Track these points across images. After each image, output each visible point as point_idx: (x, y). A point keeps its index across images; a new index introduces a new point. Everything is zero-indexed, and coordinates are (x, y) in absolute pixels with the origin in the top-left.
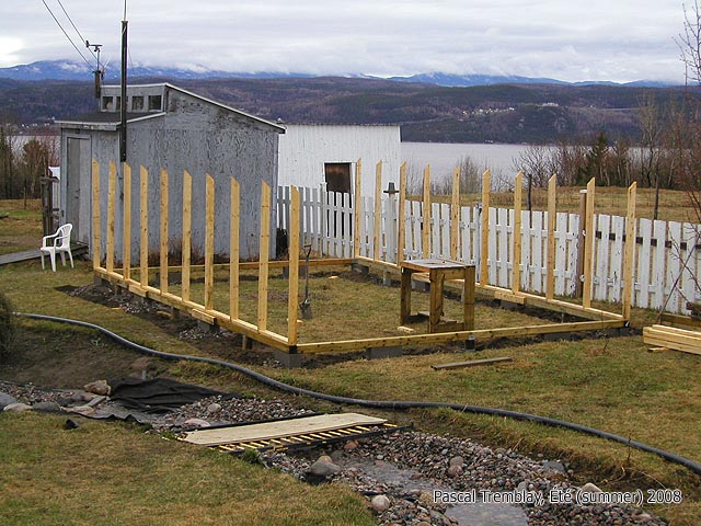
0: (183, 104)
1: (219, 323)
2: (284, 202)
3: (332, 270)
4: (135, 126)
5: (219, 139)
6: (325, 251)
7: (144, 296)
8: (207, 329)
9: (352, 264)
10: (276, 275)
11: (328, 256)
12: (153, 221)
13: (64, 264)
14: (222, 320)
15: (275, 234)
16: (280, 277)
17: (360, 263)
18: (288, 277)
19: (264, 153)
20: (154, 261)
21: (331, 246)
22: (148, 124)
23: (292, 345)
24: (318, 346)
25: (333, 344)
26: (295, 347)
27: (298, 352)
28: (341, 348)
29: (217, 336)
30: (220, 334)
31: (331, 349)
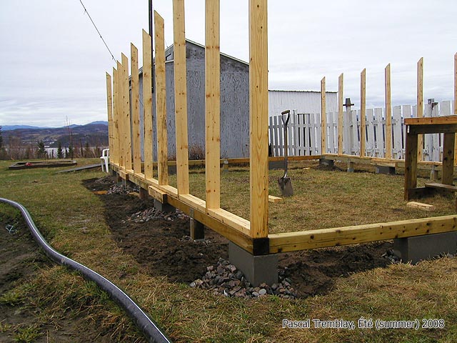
0: (195, 53)
7: (125, 178)
9: (321, 160)
14: (172, 198)
17: (327, 158)
23: (260, 236)
24: (312, 237)
25: (339, 232)
26: (267, 240)
27: (271, 251)
28: (354, 239)
29: (169, 219)
30: (175, 216)
31: (336, 242)
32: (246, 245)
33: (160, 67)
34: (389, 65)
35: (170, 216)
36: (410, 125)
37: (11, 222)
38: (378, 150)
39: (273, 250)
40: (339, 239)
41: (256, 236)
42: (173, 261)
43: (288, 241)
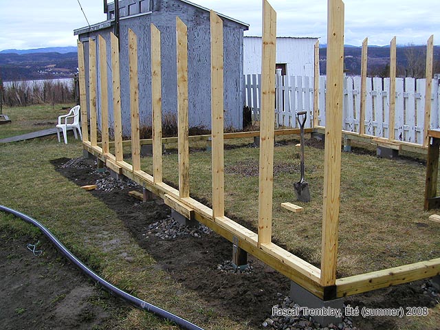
0: (166, 5)
1: (198, 219)
2: (247, 86)
3: (292, 138)
4: (127, 24)
5: (196, 34)
6: (281, 123)
7: (118, 172)
8: (182, 223)
9: (312, 133)
10: (246, 143)
11: (284, 127)
12: (144, 101)
13: (76, 137)
14: (202, 216)
15: (242, 111)
16: (252, 145)
17: (319, 132)
18: (258, 145)
19: (232, 46)
20: (146, 133)
21: (287, 119)
22: (137, 22)
23: (330, 284)
24: (370, 281)
25: (392, 274)
26: (334, 287)
27: (338, 296)
28: (404, 279)
29: (196, 234)
30: (200, 232)
31: (389, 284)
32: (314, 290)
33: (183, 77)
34: (395, 38)
35: (197, 232)
36: (434, 138)
37: (30, 240)
38: (376, 124)
39: (340, 295)
40: (392, 280)
41: (326, 285)
42: (243, 301)
43: (351, 285)
